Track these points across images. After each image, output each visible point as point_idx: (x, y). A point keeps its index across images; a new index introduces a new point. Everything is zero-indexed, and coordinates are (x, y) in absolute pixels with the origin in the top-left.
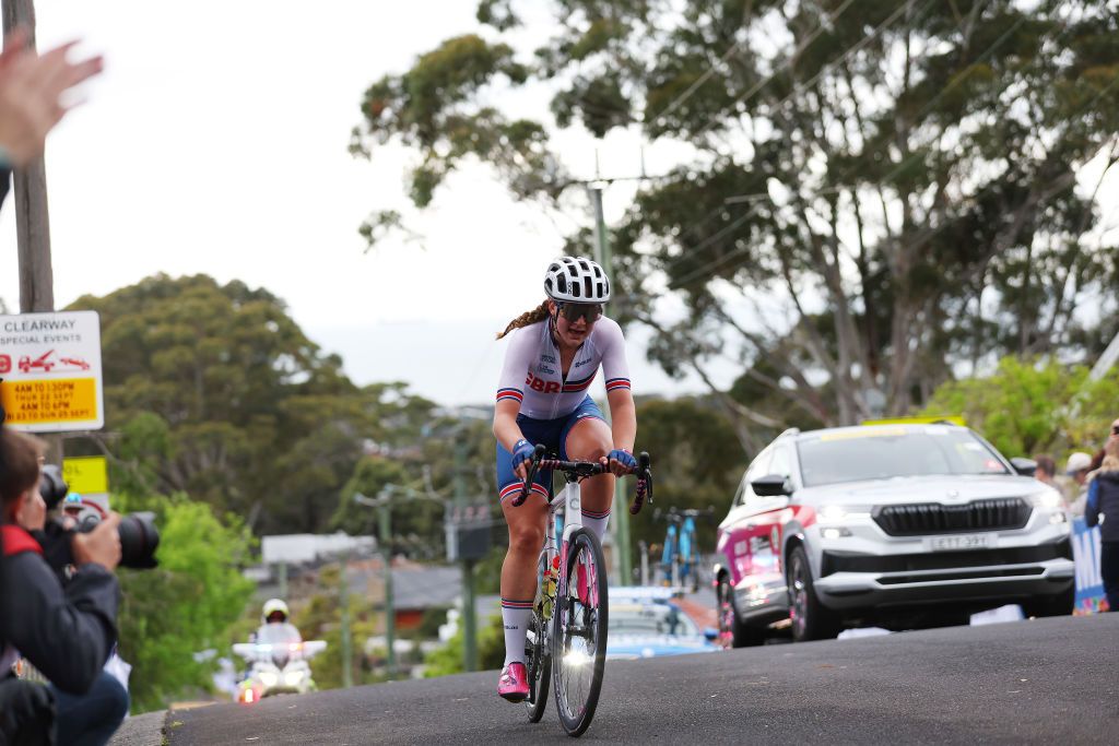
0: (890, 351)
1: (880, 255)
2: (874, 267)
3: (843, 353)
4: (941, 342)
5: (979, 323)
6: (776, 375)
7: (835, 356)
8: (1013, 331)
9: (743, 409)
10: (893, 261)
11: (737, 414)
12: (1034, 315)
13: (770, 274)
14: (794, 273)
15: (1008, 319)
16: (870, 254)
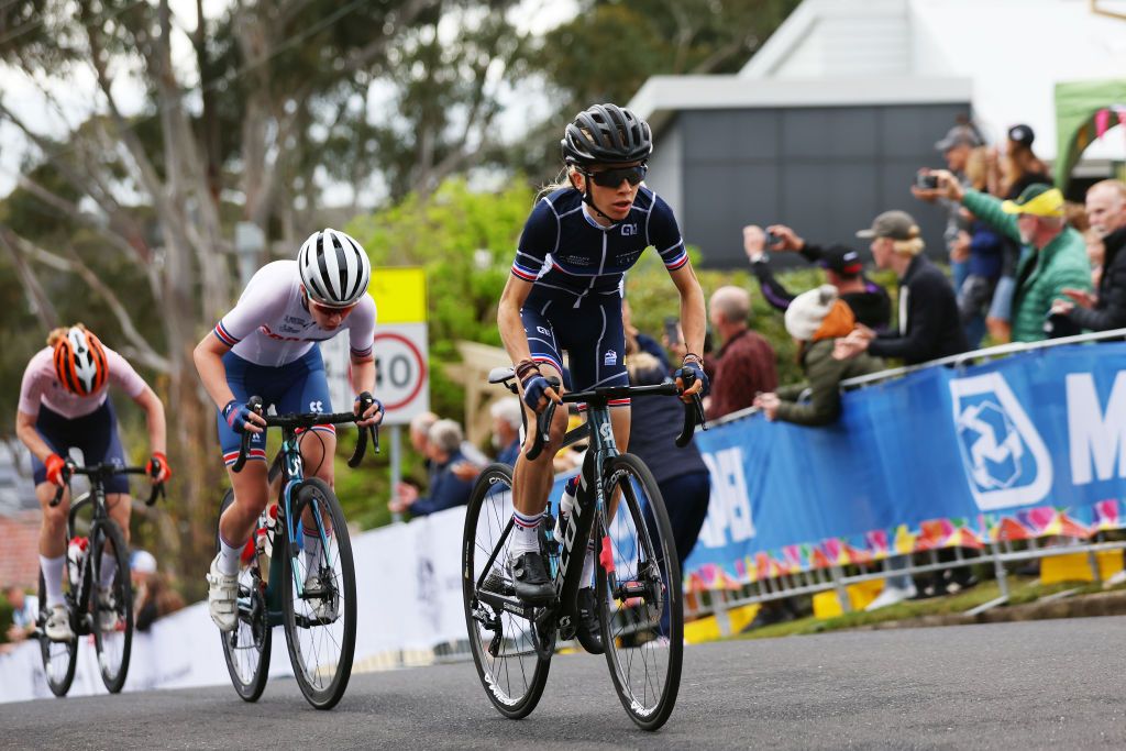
0: (236, 166)
1: (225, 32)
2: (215, 50)
3: (172, 168)
4: (309, 157)
5: (364, 130)
6: (73, 195)
7: (161, 175)
8: (410, 142)
9: (26, 245)
10: (247, 42)
11: (18, 252)
12: (440, 122)
13: (70, 54)
14: (104, 55)
15: (402, 126)
16: (212, 30)
